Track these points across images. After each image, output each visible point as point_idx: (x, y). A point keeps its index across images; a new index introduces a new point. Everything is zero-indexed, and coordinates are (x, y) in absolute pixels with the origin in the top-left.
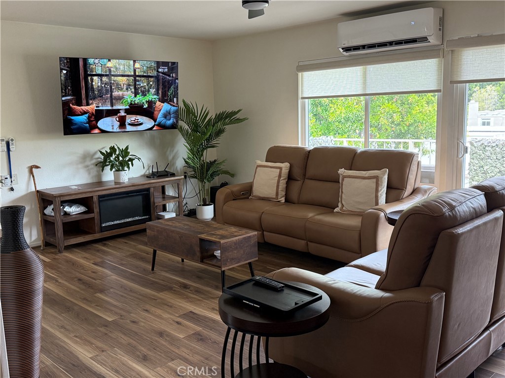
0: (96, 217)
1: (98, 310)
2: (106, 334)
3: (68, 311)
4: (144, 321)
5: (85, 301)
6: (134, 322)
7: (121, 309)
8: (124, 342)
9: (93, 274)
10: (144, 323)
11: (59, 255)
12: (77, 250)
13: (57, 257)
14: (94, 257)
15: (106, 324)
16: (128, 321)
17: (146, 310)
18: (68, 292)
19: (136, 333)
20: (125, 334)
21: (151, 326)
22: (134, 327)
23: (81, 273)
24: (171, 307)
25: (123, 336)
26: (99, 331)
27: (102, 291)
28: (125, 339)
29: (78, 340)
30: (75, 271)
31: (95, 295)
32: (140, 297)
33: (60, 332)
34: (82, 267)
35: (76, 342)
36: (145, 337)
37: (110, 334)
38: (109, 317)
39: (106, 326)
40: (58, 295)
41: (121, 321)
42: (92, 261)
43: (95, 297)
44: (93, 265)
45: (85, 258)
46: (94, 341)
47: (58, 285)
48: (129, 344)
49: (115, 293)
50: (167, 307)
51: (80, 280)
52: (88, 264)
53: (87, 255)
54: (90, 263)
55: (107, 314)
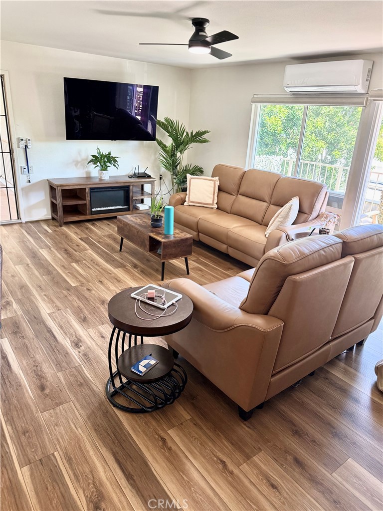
0: (87, 204)
1: (68, 276)
2: (66, 296)
3: (48, 274)
4: (95, 289)
5: (62, 268)
6: (89, 290)
7: (84, 278)
8: (75, 304)
9: (77, 247)
10: (96, 292)
11: (60, 228)
12: (73, 226)
13: (57, 229)
14: (82, 233)
15: (69, 288)
16: (85, 288)
17: (101, 282)
18: (54, 259)
19: (86, 299)
20: (78, 298)
21: (99, 294)
22: (87, 294)
23: (68, 245)
24: (119, 281)
25: (77, 300)
26: (63, 293)
27: (77, 261)
28: (77, 302)
29: (46, 298)
30: (66, 242)
31: (72, 264)
32: (101, 270)
33: (37, 290)
34: (71, 240)
35: (44, 300)
36: (91, 303)
37: (69, 297)
38: (74, 283)
39: (69, 290)
40: (46, 260)
41: (81, 287)
42: (79, 237)
43: (71, 265)
44: (79, 240)
45: (76, 233)
46: (55, 300)
47: (50, 253)
48: (79, 307)
49: (85, 264)
50: (115, 281)
51: (66, 250)
52: (76, 238)
53: (78, 231)
54: (77, 237)
55: (73, 280)
